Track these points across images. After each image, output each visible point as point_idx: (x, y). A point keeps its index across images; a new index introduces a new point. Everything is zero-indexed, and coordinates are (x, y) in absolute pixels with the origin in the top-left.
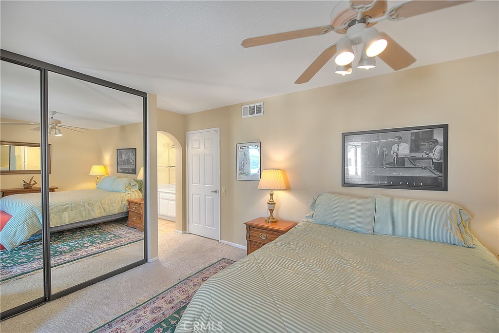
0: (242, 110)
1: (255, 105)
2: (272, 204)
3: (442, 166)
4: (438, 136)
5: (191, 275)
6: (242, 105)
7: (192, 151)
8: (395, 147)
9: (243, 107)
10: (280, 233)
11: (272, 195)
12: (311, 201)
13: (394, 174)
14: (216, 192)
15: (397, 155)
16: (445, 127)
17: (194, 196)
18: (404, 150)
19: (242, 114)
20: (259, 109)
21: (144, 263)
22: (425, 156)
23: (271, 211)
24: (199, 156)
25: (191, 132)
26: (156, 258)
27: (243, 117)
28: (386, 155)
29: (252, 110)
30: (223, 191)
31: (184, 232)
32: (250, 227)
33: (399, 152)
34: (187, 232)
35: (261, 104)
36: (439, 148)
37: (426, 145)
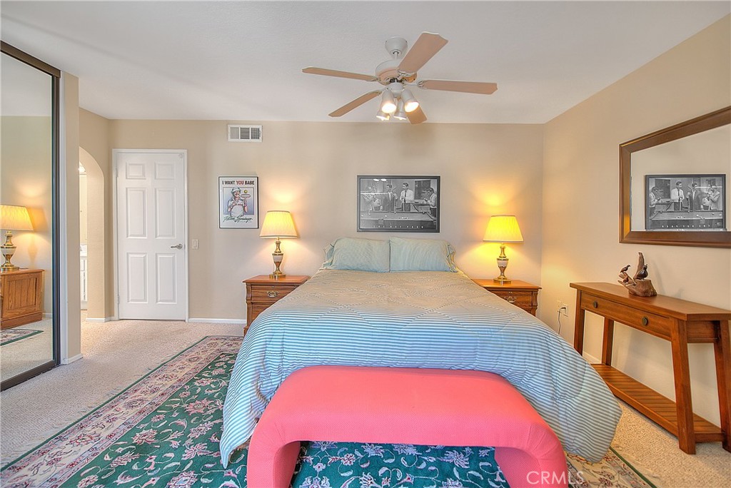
0: (229, 131)
1: (250, 127)
2: (278, 254)
3: (436, 212)
4: (434, 186)
5: (165, 362)
6: (227, 122)
7: (123, 183)
8: (403, 193)
9: (229, 126)
10: (293, 286)
11: (278, 244)
12: (328, 248)
13: (402, 219)
14: (179, 247)
15: (405, 201)
16: (438, 178)
17: (130, 256)
18: (409, 196)
19: (229, 135)
20: (256, 134)
21: (54, 367)
22: (425, 203)
23: (278, 264)
24: (144, 192)
25: (124, 150)
26: (78, 357)
27: (230, 140)
28: (397, 200)
29: (245, 134)
30: (194, 244)
31: (109, 318)
32: (251, 285)
33: (406, 198)
34: (116, 317)
35: (260, 127)
36: (434, 196)
37: (426, 193)
